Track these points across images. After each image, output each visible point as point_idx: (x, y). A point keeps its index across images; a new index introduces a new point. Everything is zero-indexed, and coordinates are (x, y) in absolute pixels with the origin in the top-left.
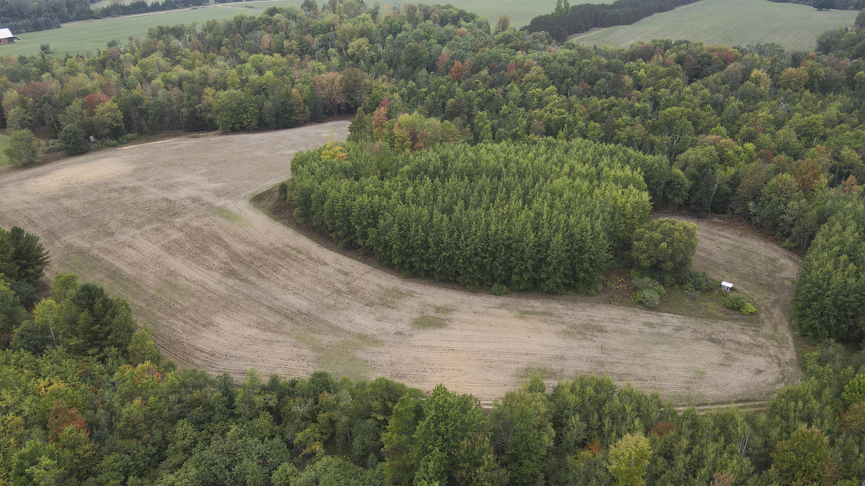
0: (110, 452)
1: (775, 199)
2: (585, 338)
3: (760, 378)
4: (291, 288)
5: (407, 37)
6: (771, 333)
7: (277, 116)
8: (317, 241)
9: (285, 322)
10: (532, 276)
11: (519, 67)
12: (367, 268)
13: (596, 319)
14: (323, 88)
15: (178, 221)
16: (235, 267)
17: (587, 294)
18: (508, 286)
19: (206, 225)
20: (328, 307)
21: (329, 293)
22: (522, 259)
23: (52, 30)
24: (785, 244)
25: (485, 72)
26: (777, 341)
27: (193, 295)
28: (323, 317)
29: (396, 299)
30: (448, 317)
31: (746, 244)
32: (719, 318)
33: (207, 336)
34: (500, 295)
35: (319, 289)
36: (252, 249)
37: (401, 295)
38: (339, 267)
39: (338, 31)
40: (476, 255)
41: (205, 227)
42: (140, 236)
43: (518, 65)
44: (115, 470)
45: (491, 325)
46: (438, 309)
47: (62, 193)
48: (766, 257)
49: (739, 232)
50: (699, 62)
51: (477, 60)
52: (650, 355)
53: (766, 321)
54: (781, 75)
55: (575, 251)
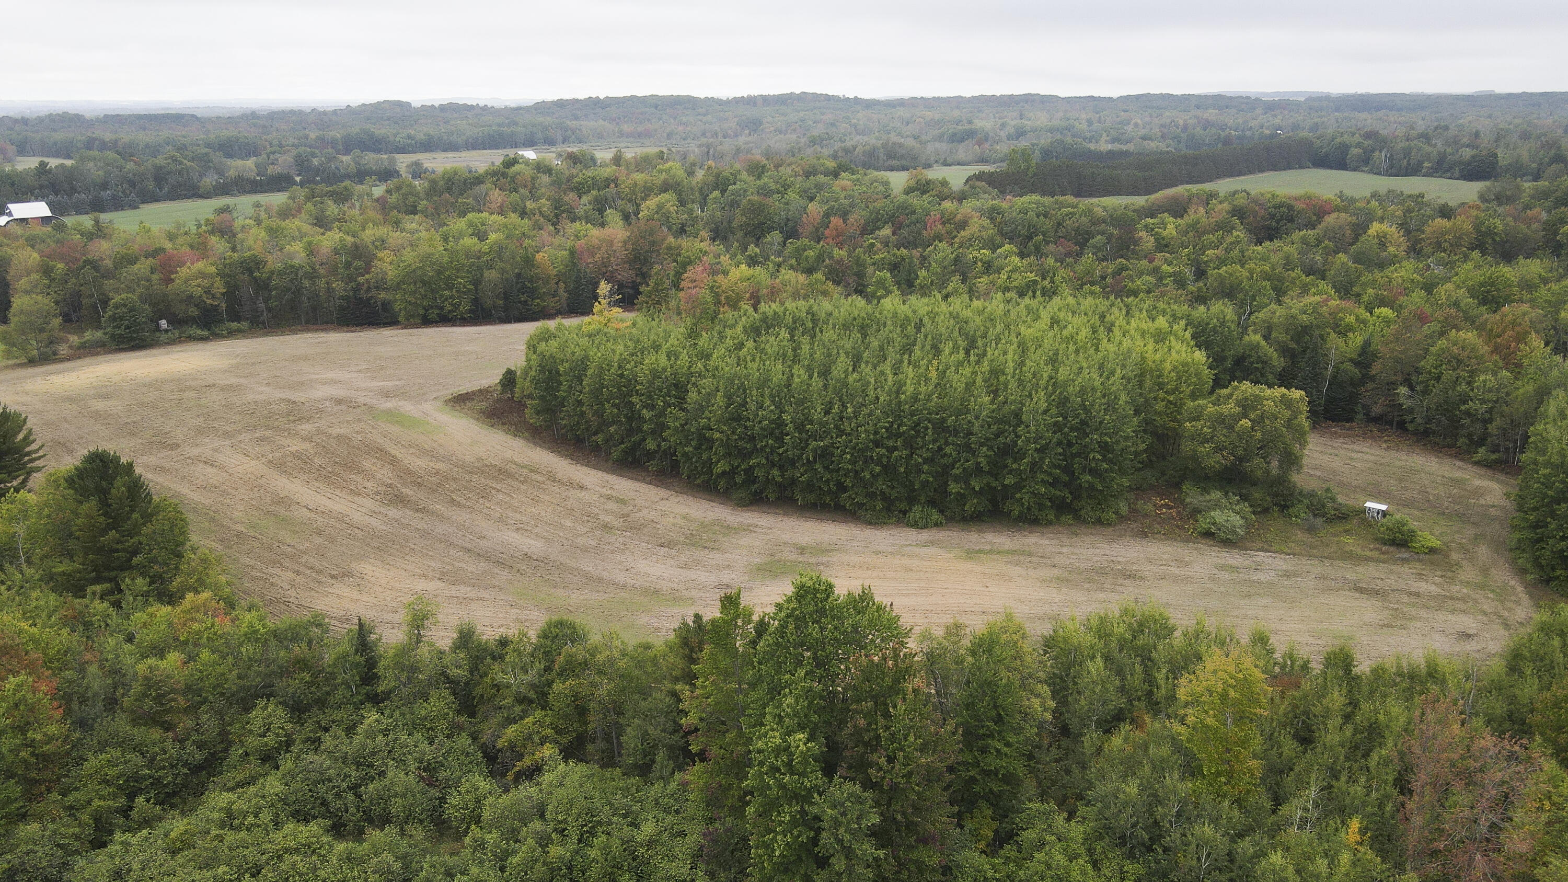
0: (102, 747)
1: (1448, 375)
2: (1102, 589)
3: (1471, 646)
4: (513, 522)
5: (745, 191)
6: (1479, 579)
7: (506, 296)
8: (571, 457)
9: (496, 570)
10: (988, 484)
11: (949, 221)
12: (663, 493)
13: (1120, 559)
14: (593, 254)
15: (306, 428)
16: (405, 490)
17: (1099, 522)
18: (942, 512)
19: (357, 433)
20: (585, 550)
21: (586, 529)
22: (967, 447)
23: (123, 212)
24: (1477, 457)
25: (886, 231)
26: (1493, 591)
27: (319, 533)
28: (573, 564)
29: (720, 537)
30: (825, 559)
31: (1400, 460)
32: (1368, 559)
33: (338, 592)
34: (925, 527)
35: (569, 523)
36: (441, 466)
37: (729, 529)
38: (609, 492)
39: (623, 186)
40: (877, 444)
41: (355, 435)
42: (228, 448)
43: (946, 219)
44: (107, 782)
45: (908, 570)
46: (802, 550)
47: (93, 392)
48: (1444, 477)
49: (1384, 445)
50: (1272, 216)
51: (871, 213)
52: (1236, 612)
53: (1464, 563)
54: (1423, 232)
55: (1072, 429)
